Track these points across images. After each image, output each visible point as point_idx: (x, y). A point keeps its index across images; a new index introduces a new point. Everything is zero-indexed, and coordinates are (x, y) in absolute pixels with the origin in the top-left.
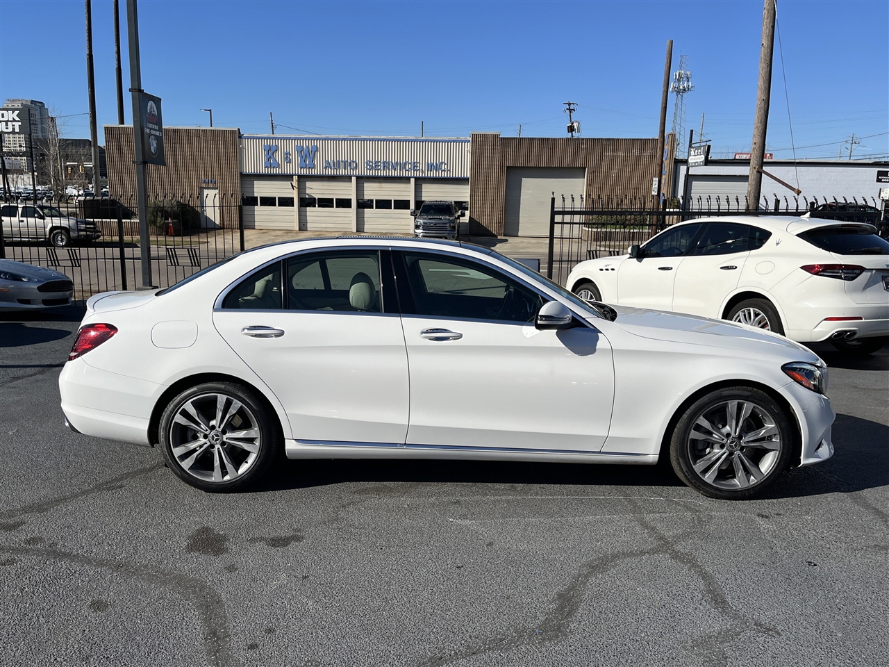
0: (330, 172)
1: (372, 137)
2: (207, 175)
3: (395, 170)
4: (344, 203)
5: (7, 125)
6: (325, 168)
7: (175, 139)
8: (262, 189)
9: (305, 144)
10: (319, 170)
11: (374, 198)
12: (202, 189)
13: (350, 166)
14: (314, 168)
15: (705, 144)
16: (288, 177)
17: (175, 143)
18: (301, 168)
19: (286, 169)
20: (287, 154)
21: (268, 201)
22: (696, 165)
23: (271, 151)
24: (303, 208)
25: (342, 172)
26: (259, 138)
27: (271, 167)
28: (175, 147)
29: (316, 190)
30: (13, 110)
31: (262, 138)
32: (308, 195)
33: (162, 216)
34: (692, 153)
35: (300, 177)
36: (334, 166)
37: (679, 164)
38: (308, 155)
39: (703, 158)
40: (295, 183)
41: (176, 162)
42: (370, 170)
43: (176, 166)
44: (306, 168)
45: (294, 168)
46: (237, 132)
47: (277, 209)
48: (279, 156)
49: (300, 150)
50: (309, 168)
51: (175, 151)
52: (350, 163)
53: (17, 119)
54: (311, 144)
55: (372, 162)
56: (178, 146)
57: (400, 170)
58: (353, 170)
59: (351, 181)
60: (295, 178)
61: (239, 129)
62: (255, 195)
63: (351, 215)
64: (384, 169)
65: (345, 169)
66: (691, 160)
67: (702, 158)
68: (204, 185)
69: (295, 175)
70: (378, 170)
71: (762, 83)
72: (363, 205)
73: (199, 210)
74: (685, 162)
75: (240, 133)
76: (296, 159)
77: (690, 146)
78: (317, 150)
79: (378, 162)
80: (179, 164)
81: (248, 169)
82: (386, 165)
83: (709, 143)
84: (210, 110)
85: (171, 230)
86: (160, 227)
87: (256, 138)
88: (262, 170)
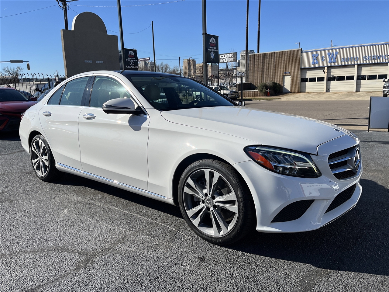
0: (344, 64)
1: (368, 44)
2: (286, 70)
3: (379, 59)
4: (351, 78)
5: (229, 59)
6: (342, 62)
7: (275, 56)
8: (310, 74)
9: (332, 52)
10: (338, 63)
11: (367, 74)
12: (284, 76)
13: (355, 60)
14: (336, 62)
16: (323, 68)
17: (275, 58)
18: (329, 63)
19: (322, 64)
20: (323, 57)
21: (313, 80)
23: (315, 57)
24: (329, 82)
25: (350, 63)
26: (310, 52)
27: (315, 64)
28: (275, 60)
29: (336, 73)
30: (231, 53)
31: (311, 51)
32: (332, 75)
33: (265, 88)
35: (328, 67)
36: (346, 60)
38: (333, 57)
40: (326, 70)
41: (274, 66)
42: (365, 60)
43: (274, 68)
44: (332, 62)
45: (326, 63)
46: (301, 50)
47: (317, 83)
48: (319, 59)
49: (329, 55)
50: (333, 63)
51: (274, 61)
52: (355, 58)
53: (232, 56)
54: (335, 51)
55: (367, 57)
56: (276, 59)
57: (382, 59)
58: (356, 61)
59: (355, 67)
60: (326, 68)
61: (302, 49)
62: (307, 77)
63: (353, 83)
64: (373, 60)
65: (352, 61)
68: (285, 75)
69: (326, 67)
70: (370, 60)
72: (361, 78)
73: (282, 85)
75: (302, 50)
76: (327, 59)
78: (338, 54)
79: (370, 56)
80: (276, 67)
81: (304, 66)
82: (375, 58)
84: (299, 43)
85: (269, 94)
86: (264, 93)
87: (309, 52)
88: (311, 66)
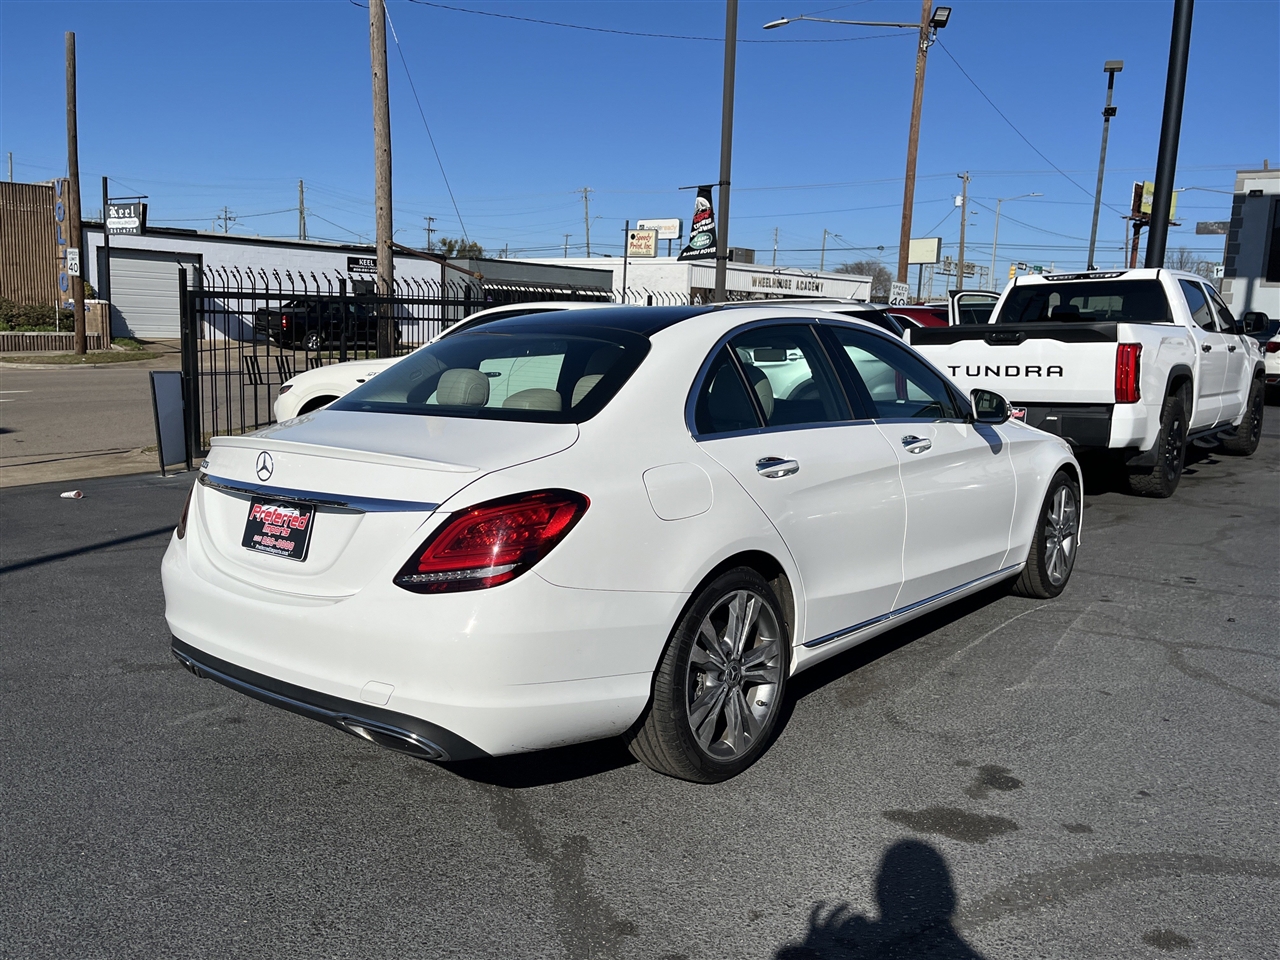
15: (137, 201)
22: (121, 232)
34: (113, 212)
37: (84, 230)
39: (137, 224)
66: (111, 223)
67: (134, 223)
71: (381, 128)
74: (100, 227)
77: (105, 203)
83: (143, 201)
